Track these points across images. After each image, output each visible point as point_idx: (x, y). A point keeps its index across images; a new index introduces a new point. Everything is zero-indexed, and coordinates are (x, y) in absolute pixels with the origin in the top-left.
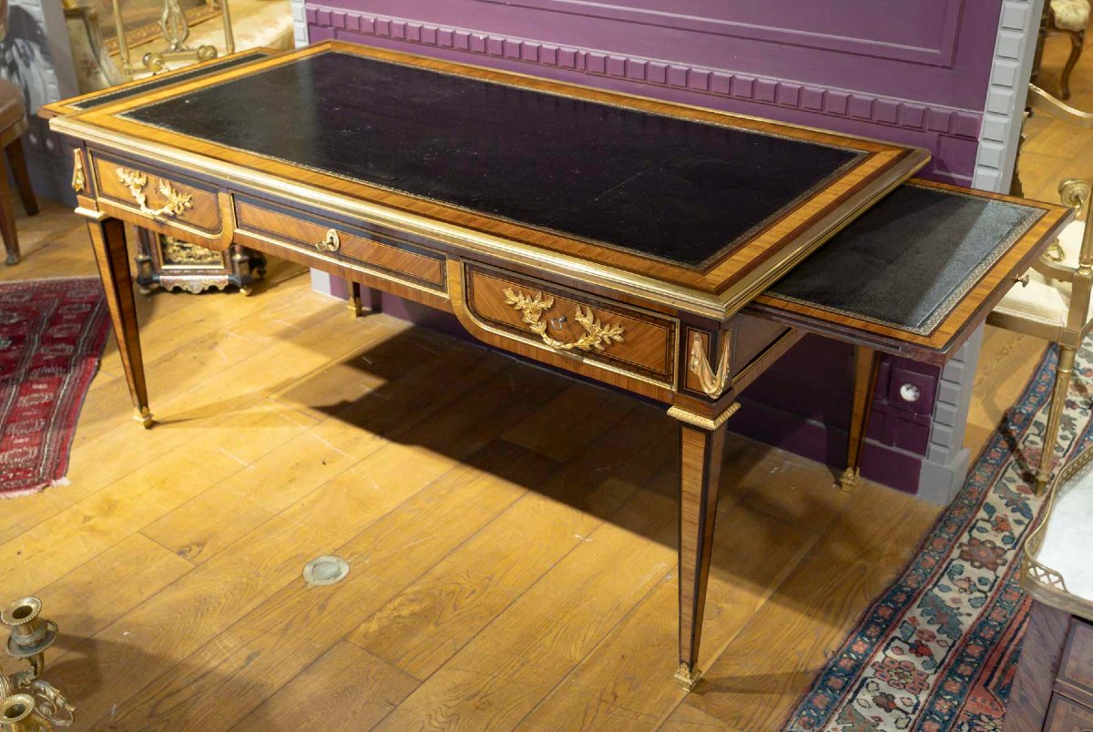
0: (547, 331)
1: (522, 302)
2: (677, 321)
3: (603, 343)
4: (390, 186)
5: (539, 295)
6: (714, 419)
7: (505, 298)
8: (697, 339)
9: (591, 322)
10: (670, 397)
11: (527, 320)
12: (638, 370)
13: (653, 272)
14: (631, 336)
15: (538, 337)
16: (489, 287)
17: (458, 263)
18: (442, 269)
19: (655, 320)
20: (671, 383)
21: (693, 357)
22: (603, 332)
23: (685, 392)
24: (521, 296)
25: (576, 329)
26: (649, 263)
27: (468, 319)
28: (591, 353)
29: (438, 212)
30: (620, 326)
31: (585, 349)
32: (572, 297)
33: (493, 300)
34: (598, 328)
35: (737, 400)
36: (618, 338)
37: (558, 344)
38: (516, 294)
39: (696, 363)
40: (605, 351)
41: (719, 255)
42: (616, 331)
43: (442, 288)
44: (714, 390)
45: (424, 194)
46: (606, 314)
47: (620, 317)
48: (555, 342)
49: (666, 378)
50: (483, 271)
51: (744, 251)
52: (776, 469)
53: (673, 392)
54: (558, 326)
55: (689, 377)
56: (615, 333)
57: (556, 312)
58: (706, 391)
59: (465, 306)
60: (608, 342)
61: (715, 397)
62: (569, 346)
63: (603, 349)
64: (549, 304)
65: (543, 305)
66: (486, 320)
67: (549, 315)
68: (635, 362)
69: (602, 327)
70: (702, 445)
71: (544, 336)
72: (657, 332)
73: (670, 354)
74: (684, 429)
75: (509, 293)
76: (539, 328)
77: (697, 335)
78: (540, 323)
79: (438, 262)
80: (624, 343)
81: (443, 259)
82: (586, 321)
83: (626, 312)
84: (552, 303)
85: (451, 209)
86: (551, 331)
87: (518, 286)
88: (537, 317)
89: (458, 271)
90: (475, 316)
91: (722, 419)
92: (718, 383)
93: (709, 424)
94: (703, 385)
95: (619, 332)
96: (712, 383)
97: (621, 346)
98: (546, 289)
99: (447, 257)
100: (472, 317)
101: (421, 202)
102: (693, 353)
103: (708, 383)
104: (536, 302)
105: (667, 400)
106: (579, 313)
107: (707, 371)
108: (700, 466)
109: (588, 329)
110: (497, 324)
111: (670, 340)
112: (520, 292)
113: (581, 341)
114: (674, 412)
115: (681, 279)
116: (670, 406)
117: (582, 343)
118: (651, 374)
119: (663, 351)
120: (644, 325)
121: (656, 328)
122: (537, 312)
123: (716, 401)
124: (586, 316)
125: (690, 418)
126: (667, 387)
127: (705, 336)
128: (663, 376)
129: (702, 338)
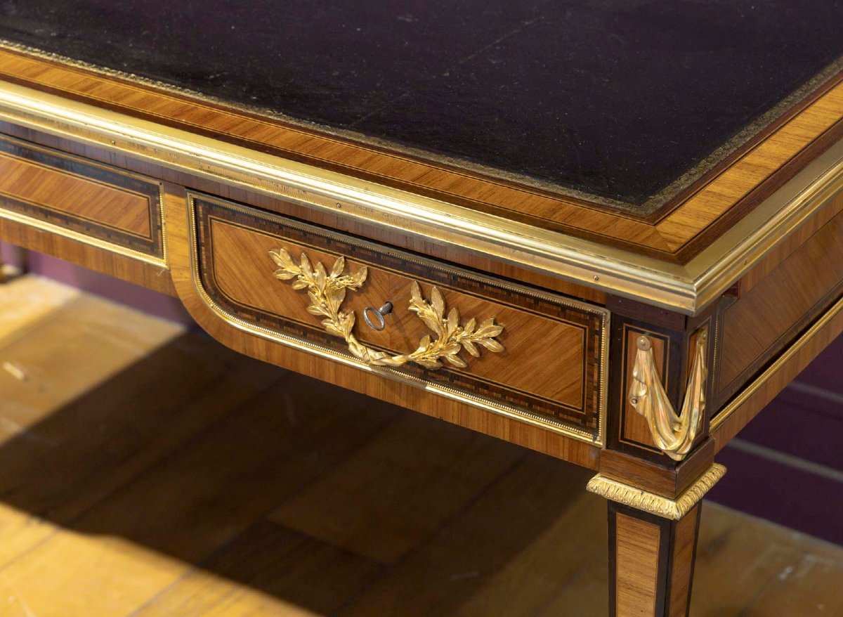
0: (355, 331)
1: (306, 275)
2: (606, 314)
3: (462, 353)
4: (48, 50)
5: (339, 264)
6: (676, 496)
7: (275, 267)
8: (643, 347)
9: (441, 314)
10: (593, 456)
11: (317, 309)
12: (531, 404)
13: (557, 219)
14: (516, 341)
15: (338, 343)
16: (243, 247)
17: (183, 201)
18: (153, 213)
19: (564, 311)
20: (594, 431)
21: (636, 382)
22: (464, 334)
23: (620, 448)
24: (305, 265)
25: (410, 326)
26: (550, 201)
27: (204, 308)
28: (442, 373)
29: (146, 102)
30: (495, 323)
31: (428, 365)
32: (404, 266)
33: (251, 270)
34: (453, 326)
35: (719, 459)
36: (492, 345)
37: (378, 355)
38: (296, 260)
39: (642, 393)
40: (468, 368)
41: (683, 182)
42: (489, 330)
43: (153, 247)
44: (676, 443)
45: (115, 65)
46: (470, 301)
47: (495, 307)
48: (371, 353)
49: (584, 421)
50: (231, 216)
51: (731, 175)
53: (597, 447)
54: (376, 323)
55: (628, 415)
56: (486, 335)
57: (373, 294)
58: (662, 446)
59: (197, 281)
60: (473, 352)
61: (678, 458)
62: (398, 360)
63: (462, 364)
64: (359, 279)
65: (346, 282)
66: (237, 310)
67: (358, 300)
68: (529, 390)
69: (461, 325)
70: (654, 546)
71: (351, 339)
72: (564, 334)
73: (591, 375)
74: (620, 517)
75: (281, 257)
76: (340, 326)
77: (642, 340)
78: (341, 315)
79: (142, 200)
80: (502, 355)
81: (153, 192)
82: (431, 312)
83: (508, 296)
84: (364, 278)
85: (168, 96)
86: (364, 330)
87: (298, 247)
88: (335, 303)
89: (184, 216)
90: (215, 301)
91: (689, 499)
92: (683, 431)
93: (668, 508)
94: (655, 435)
95: (494, 334)
96: (674, 432)
97: (497, 359)
98: (352, 251)
99: (161, 188)
100: (211, 304)
101: (111, 82)
102: (635, 374)
103: (665, 431)
104: (334, 275)
105: (588, 460)
106: (416, 297)
107: (663, 407)
108: (651, 586)
109: (434, 327)
110: (260, 317)
111: (591, 349)
112: (303, 255)
113: (422, 349)
114: (600, 484)
115: (612, 232)
116: (593, 473)
117: (424, 353)
118: (557, 413)
119: (578, 371)
121: (562, 327)
122: (335, 293)
123: (679, 463)
124: (429, 302)
125: (630, 496)
126: (586, 437)
127: (659, 342)
128: (578, 416)
129: (653, 346)
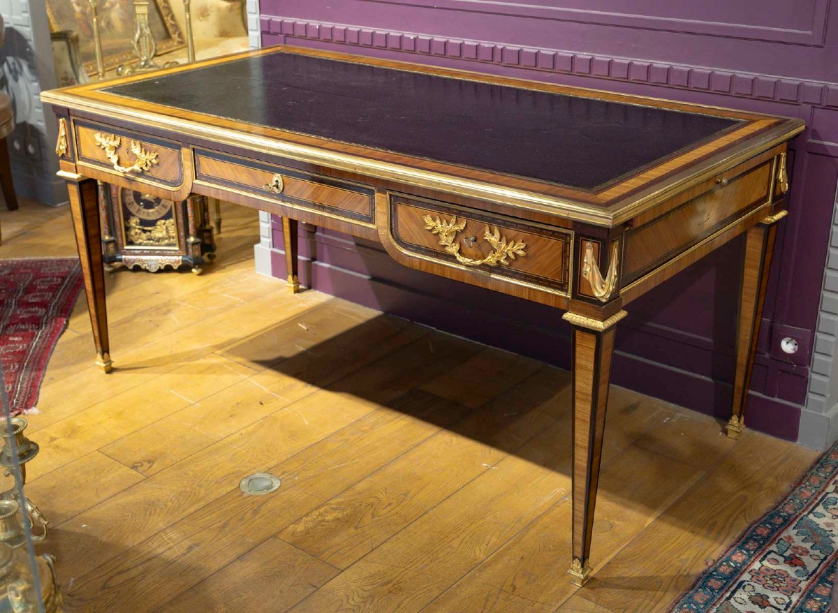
0: (460, 252)
1: (440, 226)
2: (572, 233)
3: (508, 258)
4: (328, 137)
5: (454, 220)
6: (603, 320)
7: (425, 224)
8: (589, 247)
9: (498, 240)
10: (566, 303)
11: (443, 243)
12: (538, 281)
13: (552, 192)
14: (532, 250)
15: (451, 258)
16: (411, 216)
17: (384, 196)
18: (372, 203)
19: (554, 234)
20: (566, 291)
21: (585, 265)
22: (509, 248)
23: (578, 298)
24: (438, 221)
25: (484, 247)
26: (549, 187)
27: (393, 246)
28: (498, 268)
29: (370, 153)
30: (523, 242)
31: (492, 265)
32: (482, 218)
33: (414, 227)
34: (504, 245)
35: (625, 308)
36: (521, 253)
37: (469, 260)
38: (434, 220)
39: (588, 270)
40: (510, 265)
41: (610, 182)
42: (519, 246)
43: (371, 219)
44: (603, 294)
45: (356, 142)
46: (511, 232)
47: (523, 235)
48: (466, 259)
49: (562, 287)
50: (407, 202)
52: (668, 419)
53: (568, 299)
54: (468, 242)
55: (582, 281)
56: (518, 248)
57: (468, 234)
58: (597, 295)
59: (390, 236)
60: (512, 257)
61: (604, 301)
62: (478, 262)
63: (507, 263)
64: (462, 226)
65: (456, 228)
66: (406, 246)
67: (461, 236)
68: (536, 274)
69: (507, 244)
70: (593, 345)
71: (457, 255)
72: (554, 245)
73: (565, 264)
74: (578, 333)
75: (428, 219)
76: (453, 250)
77: (588, 244)
78: (454, 244)
79: (366, 197)
80: (526, 257)
81: (371, 193)
82: (494, 240)
83: (529, 228)
84: (464, 225)
85: (380, 152)
86: (463, 251)
87: (436, 213)
88: (451, 239)
89: (385, 203)
90: (398, 244)
91: (609, 322)
92: (606, 288)
93: (599, 325)
94: (594, 290)
95: (522, 247)
96: (602, 288)
97: (523, 259)
98: (459, 213)
99: (376, 190)
100: (395, 244)
101: (354, 147)
102: (585, 261)
103: (598, 287)
104: (451, 225)
105: (563, 307)
106: (487, 233)
107: (598, 275)
108: (591, 366)
109: (495, 247)
110: (418, 249)
111: (566, 251)
112: (438, 217)
113: (489, 257)
114: (569, 316)
115: (576, 197)
116: (565, 311)
117: (490, 259)
118: (549, 284)
119: (559, 262)
120: (544, 239)
121: (553, 241)
122: (451, 234)
123: (605, 304)
124: (493, 235)
125: (582, 320)
126: (563, 294)
127: (596, 245)
128: (559, 284)
129: (593, 246)
